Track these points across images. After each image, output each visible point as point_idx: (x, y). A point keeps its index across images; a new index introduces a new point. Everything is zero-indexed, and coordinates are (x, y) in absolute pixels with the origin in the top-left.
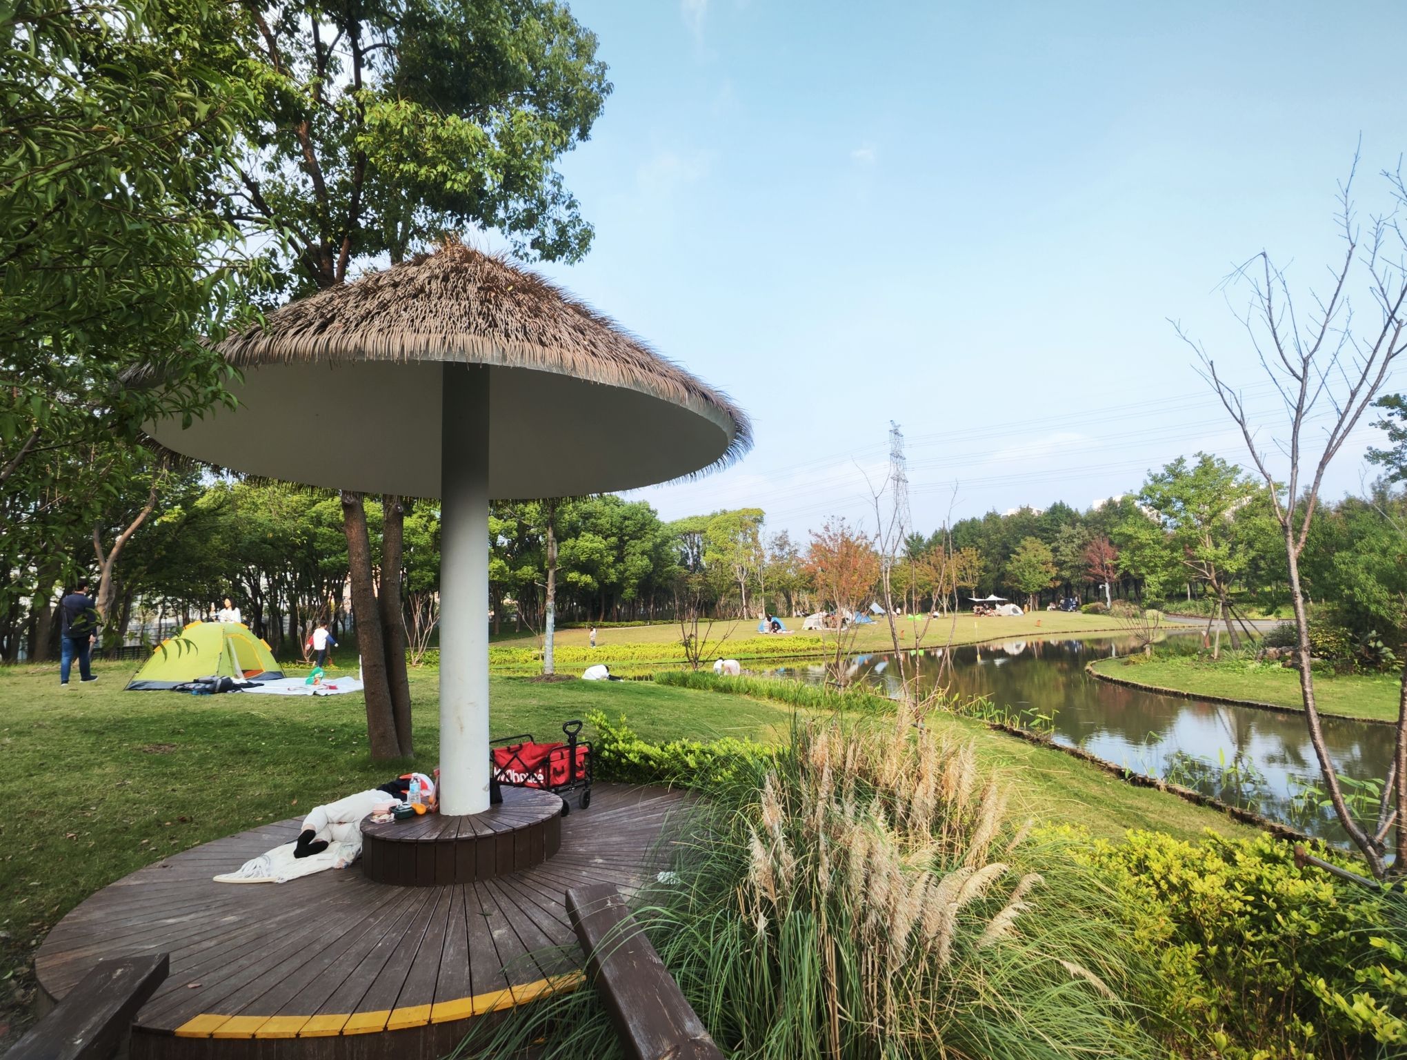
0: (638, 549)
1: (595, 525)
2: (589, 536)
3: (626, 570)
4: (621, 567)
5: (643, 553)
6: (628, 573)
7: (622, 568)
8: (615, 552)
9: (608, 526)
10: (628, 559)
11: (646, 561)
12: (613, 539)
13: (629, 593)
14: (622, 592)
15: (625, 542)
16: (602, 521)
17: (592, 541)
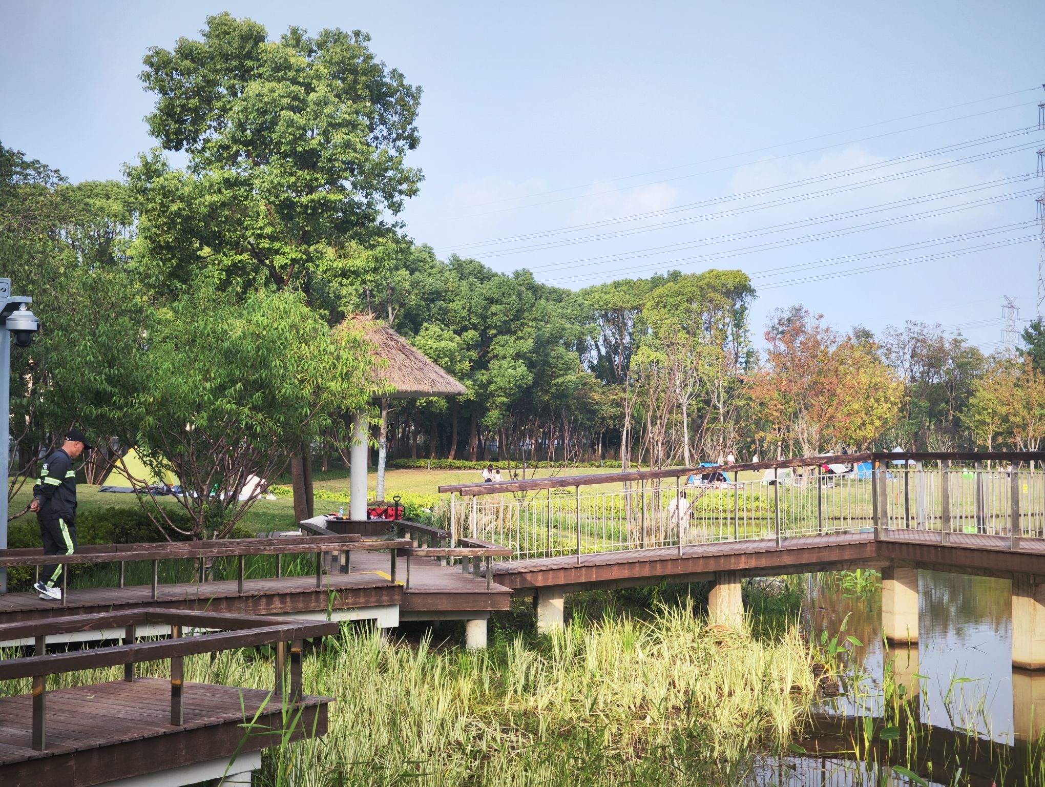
0: (510, 350)
1: (445, 311)
2: (435, 329)
3: (490, 382)
4: (482, 376)
5: (518, 356)
6: (492, 387)
7: (484, 379)
8: (474, 354)
9: (464, 313)
10: (494, 364)
11: (522, 369)
12: (471, 334)
13: (493, 416)
14: (483, 415)
15: (490, 339)
16: (456, 305)
17: (439, 338)
